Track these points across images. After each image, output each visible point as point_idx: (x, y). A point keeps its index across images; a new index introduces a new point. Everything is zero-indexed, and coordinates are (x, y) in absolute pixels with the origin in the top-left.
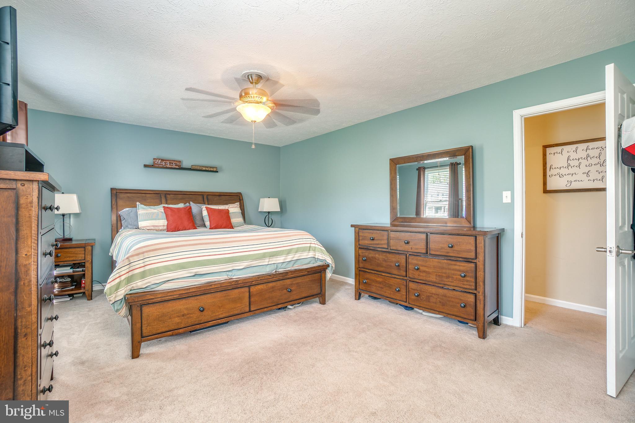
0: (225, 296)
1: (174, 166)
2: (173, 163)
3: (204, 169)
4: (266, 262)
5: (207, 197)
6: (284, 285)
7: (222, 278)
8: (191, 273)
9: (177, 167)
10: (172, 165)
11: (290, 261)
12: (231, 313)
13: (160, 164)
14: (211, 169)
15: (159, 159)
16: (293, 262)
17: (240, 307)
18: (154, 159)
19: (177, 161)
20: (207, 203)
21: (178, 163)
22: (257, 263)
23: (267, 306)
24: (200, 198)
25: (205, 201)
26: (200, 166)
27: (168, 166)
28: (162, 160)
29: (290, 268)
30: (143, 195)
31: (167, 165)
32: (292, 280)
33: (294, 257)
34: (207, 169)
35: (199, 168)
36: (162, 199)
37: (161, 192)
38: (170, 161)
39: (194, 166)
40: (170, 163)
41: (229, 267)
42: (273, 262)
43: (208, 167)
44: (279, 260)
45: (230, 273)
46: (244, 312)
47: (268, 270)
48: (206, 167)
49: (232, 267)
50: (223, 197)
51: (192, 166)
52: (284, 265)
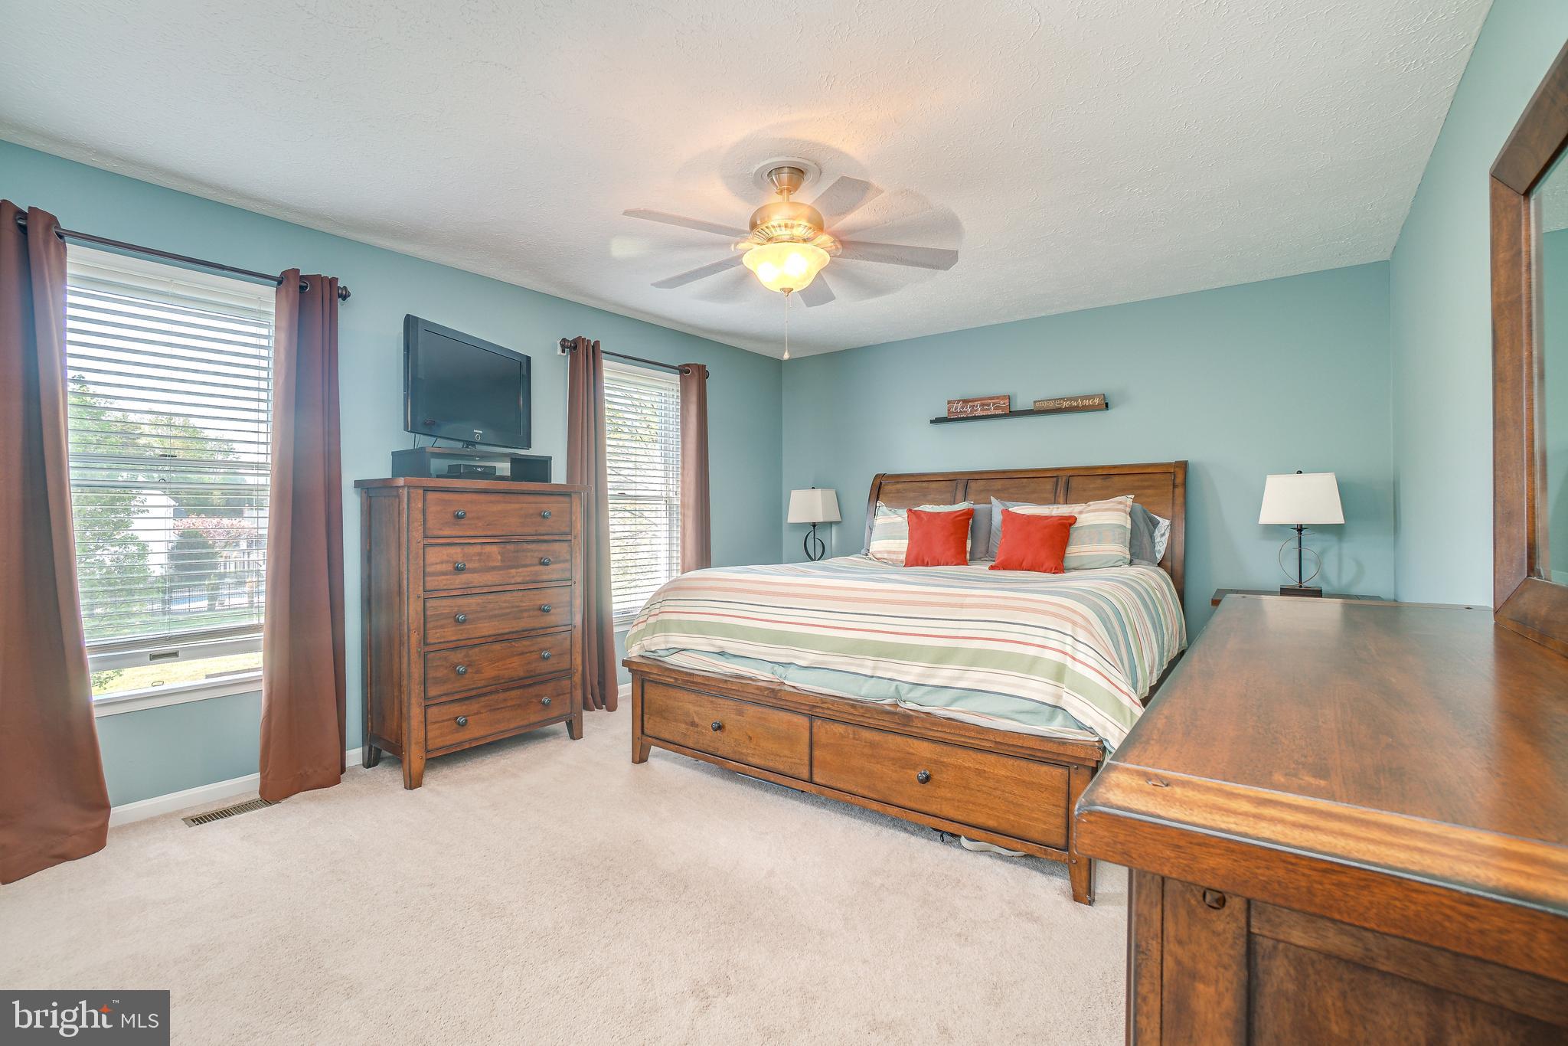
0: (760, 718)
1: (992, 412)
2: (988, 405)
3: (1066, 404)
4: (867, 666)
5: (1068, 483)
6: (909, 753)
7: (763, 674)
8: (713, 645)
9: (1000, 412)
10: (987, 410)
11: (942, 687)
12: (771, 764)
13: (961, 412)
14: (1086, 402)
15: (959, 401)
16: (950, 694)
17: (790, 760)
18: (949, 402)
19: (998, 398)
20: (1061, 499)
21: (1002, 402)
22: (842, 663)
23: (855, 790)
24: (1049, 485)
25: (1058, 494)
26: (1055, 400)
27: (979, 413)
28: (966, 402)
29: (938, 706)
30: (924, 484)
31: (976, 411)
32: (939, 748)
33: (959, 679)
34: (1074, 404)
35: (1051, 405)
36: (957, 492)
37: (958, 477)
38: (983, 402)
39: (1039, 401)
40: (983, 405)
41: (781, 654)
42: (889, 675)
43: (1075, 399)
44: (907, 673)
45: (780, 670)
46: (796, 776)
47: (864, 692)
48: (1070, 399)
49: (787, 656)
50: (1116, 479)
51: (1035, 402)
52: (918, 693)
